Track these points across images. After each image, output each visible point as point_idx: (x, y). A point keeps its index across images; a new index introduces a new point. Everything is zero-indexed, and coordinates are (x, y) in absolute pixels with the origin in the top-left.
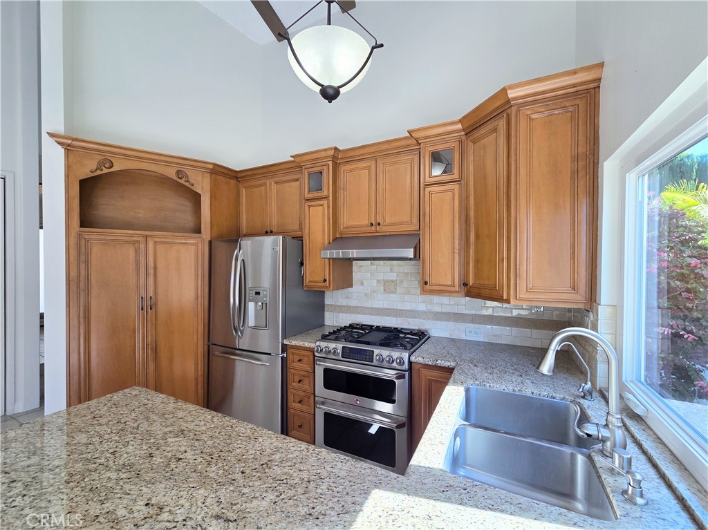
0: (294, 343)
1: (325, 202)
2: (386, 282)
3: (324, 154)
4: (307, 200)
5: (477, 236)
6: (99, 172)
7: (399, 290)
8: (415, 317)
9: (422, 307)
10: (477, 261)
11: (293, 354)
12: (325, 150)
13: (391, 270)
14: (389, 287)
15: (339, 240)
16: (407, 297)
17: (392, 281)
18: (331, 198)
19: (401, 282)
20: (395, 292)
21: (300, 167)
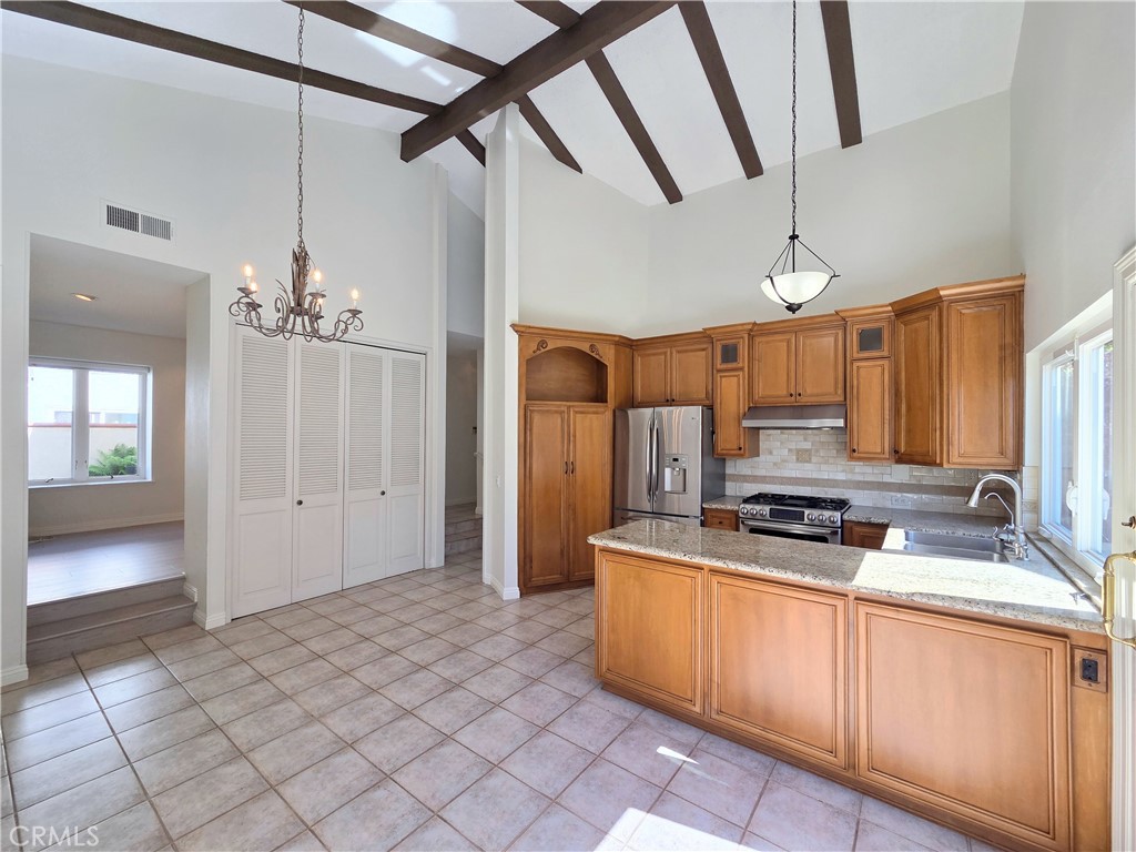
0: (714, 506)
1: (741, 373)
2: (798, 451)
3: (740, 328)
4: (719, 371)
5: (909, 409)
6: (538, 352)
7: (814, 459)
8: (834, 487)
9: (841, 476)
10: (909, 431)
11: (713, 517)
12: (743, 324)
13: (805, 440)
14: (802, 456)
15: (755, 410)
16: (824, 467)
17: (807, 450)
18: (746, 369)
19: (817, 451)
20: (809, 461)
21: (706, 337)
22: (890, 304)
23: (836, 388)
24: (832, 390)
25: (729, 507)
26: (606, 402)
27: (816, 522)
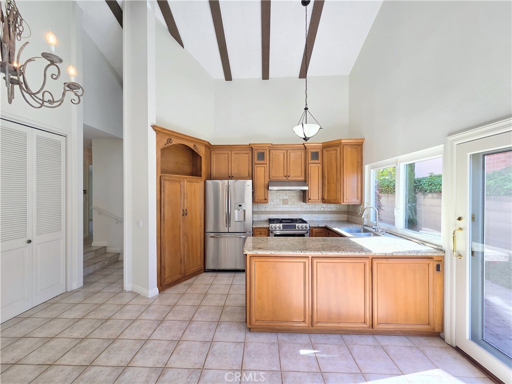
0: (257, 226)
1: (265, 166)
2: (283, 200)
3: (266, 145)
4: (255, 164)
5: (328, 183)
6: (168, 145)
7: (289, 203)
8: (297, 214)
9: (299, 209)
10: (328, 191)
12: (267, 144)
13: (286, 195)
14: (285, 202)
15: (270, 182)
16: (293, 206)
17: (287, 199)
18: (268, 164)
19: (290, 199)
20: (287, 204)
21: (251, 148)
22: (322, 143)
23: (302, 174)
24: (300, 175)
25: (265, 226)
26: (201, 176)
27: (301, 229)
